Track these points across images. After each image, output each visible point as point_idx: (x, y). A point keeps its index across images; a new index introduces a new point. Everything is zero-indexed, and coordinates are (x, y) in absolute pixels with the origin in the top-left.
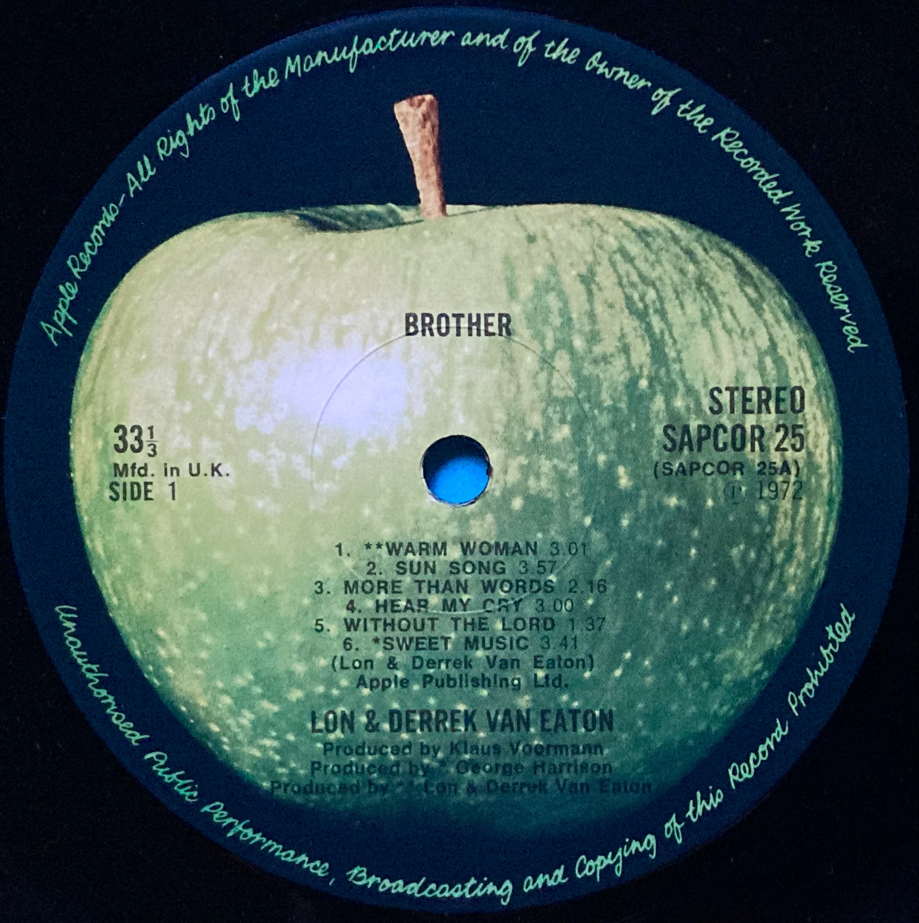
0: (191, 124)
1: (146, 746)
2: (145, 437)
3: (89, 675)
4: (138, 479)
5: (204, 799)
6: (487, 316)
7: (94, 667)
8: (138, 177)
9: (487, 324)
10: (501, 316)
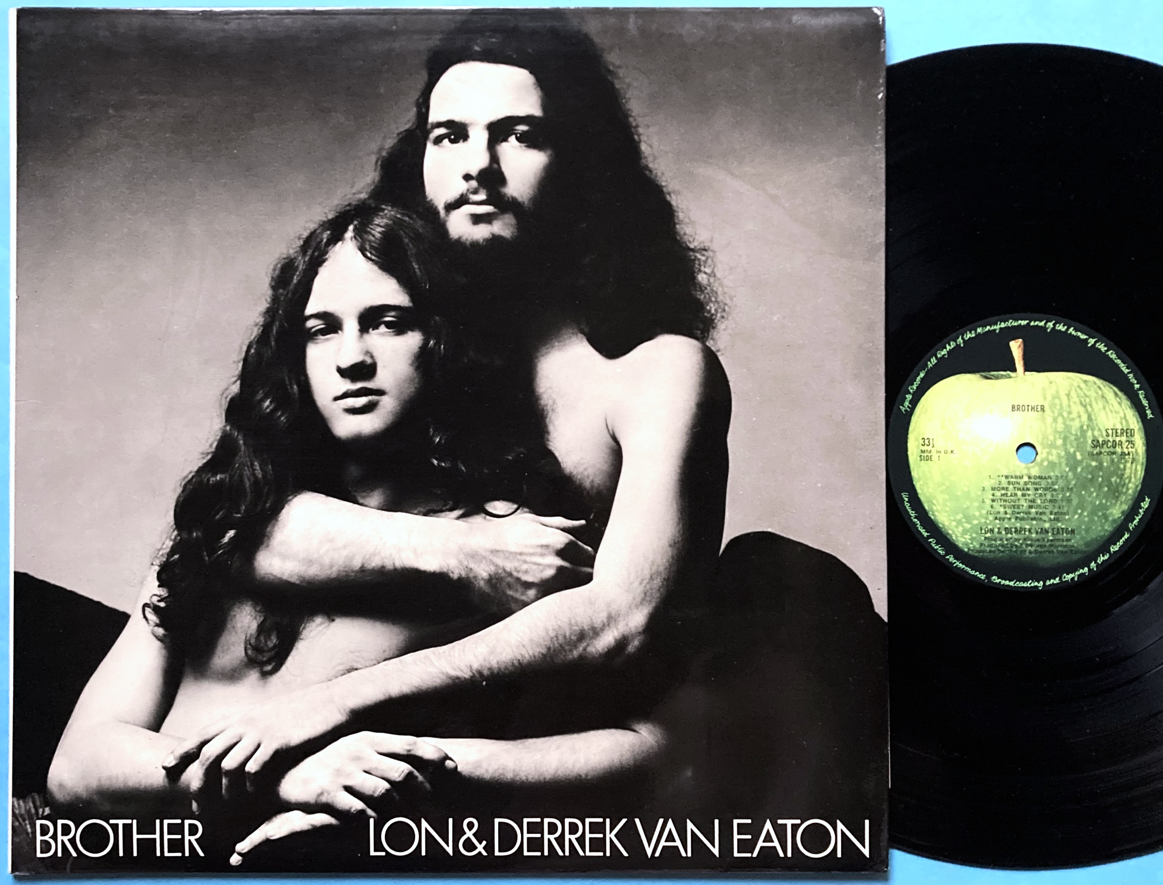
0: (948, 347)
1: (929, 537)
2: (931, 442)
3: (912, 515)
4: (928, 454)
5: (947, 554)
6: (1037, 406)
7: (913, 512)
8: (931, 363)
9: (1037, 408)
10: (1041, 406)
